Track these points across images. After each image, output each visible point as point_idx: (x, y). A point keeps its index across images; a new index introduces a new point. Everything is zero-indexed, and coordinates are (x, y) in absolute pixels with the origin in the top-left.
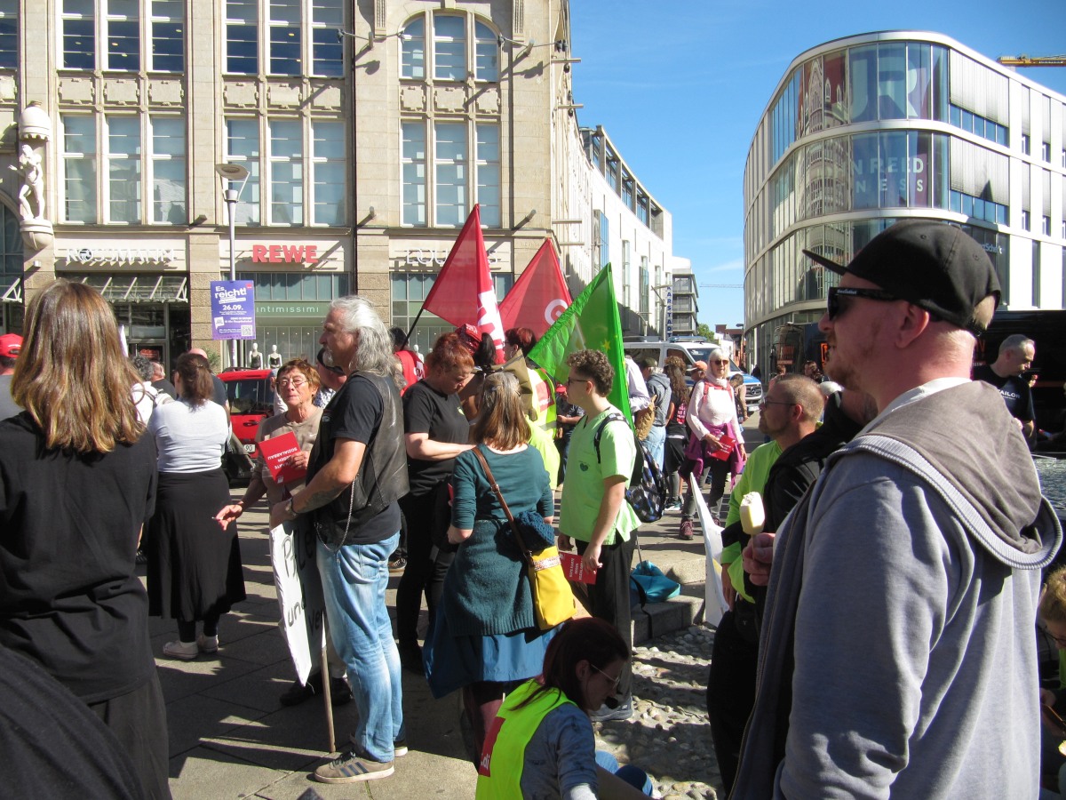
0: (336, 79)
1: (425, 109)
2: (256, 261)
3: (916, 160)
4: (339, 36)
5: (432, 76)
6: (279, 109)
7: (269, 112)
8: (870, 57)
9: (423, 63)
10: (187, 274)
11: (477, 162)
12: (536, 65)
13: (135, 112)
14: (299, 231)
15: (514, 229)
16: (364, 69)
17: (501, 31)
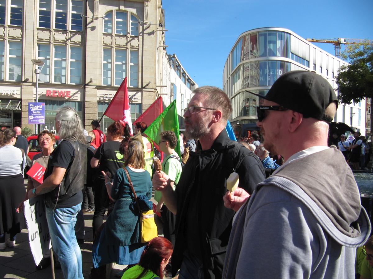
0: (80, 32)
1: (112, 44)
2: (47, 96)
3: (280, 70)
4: (81, 17)
5: (115, 33)
6: (58, 41)
7: (54, 42)
8: (265, 36)
9: (111, 28)
10: (21, 100)
11: (130, 64)
12: (152, 31)
13: (2, 39)
14: (64, 85)
15: (143, 88)
16: (90, 29)
17: (140, 18)
